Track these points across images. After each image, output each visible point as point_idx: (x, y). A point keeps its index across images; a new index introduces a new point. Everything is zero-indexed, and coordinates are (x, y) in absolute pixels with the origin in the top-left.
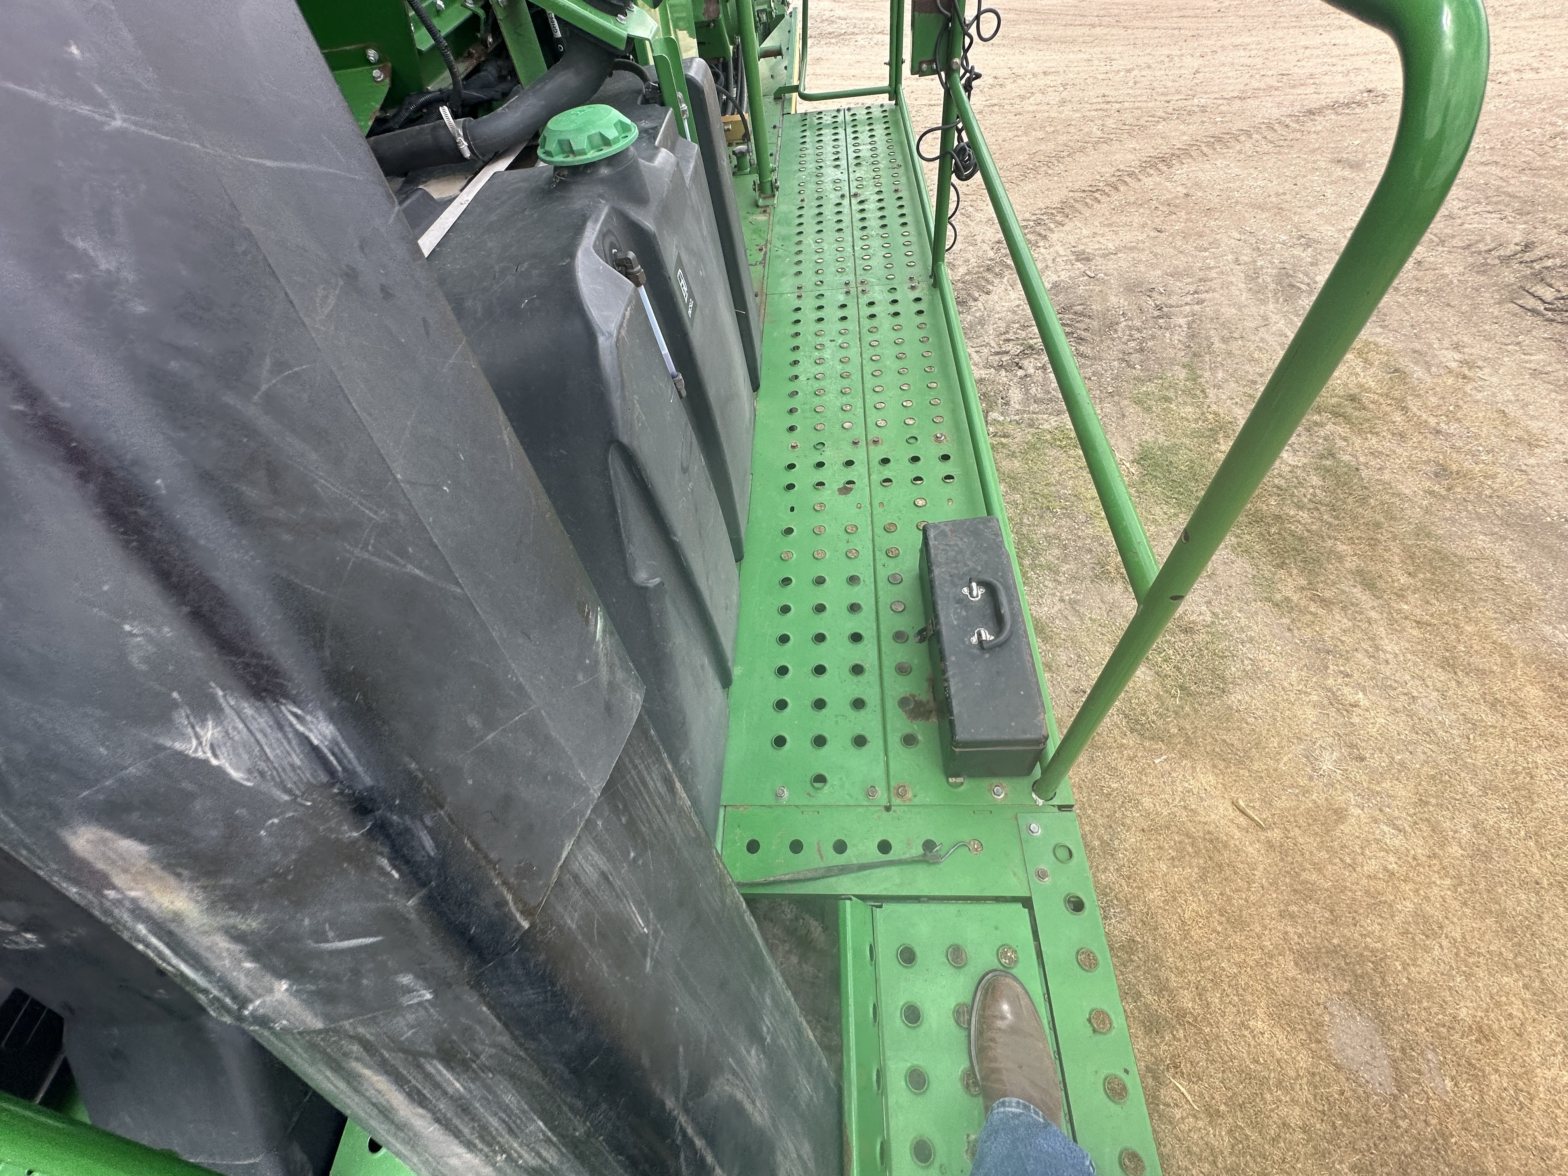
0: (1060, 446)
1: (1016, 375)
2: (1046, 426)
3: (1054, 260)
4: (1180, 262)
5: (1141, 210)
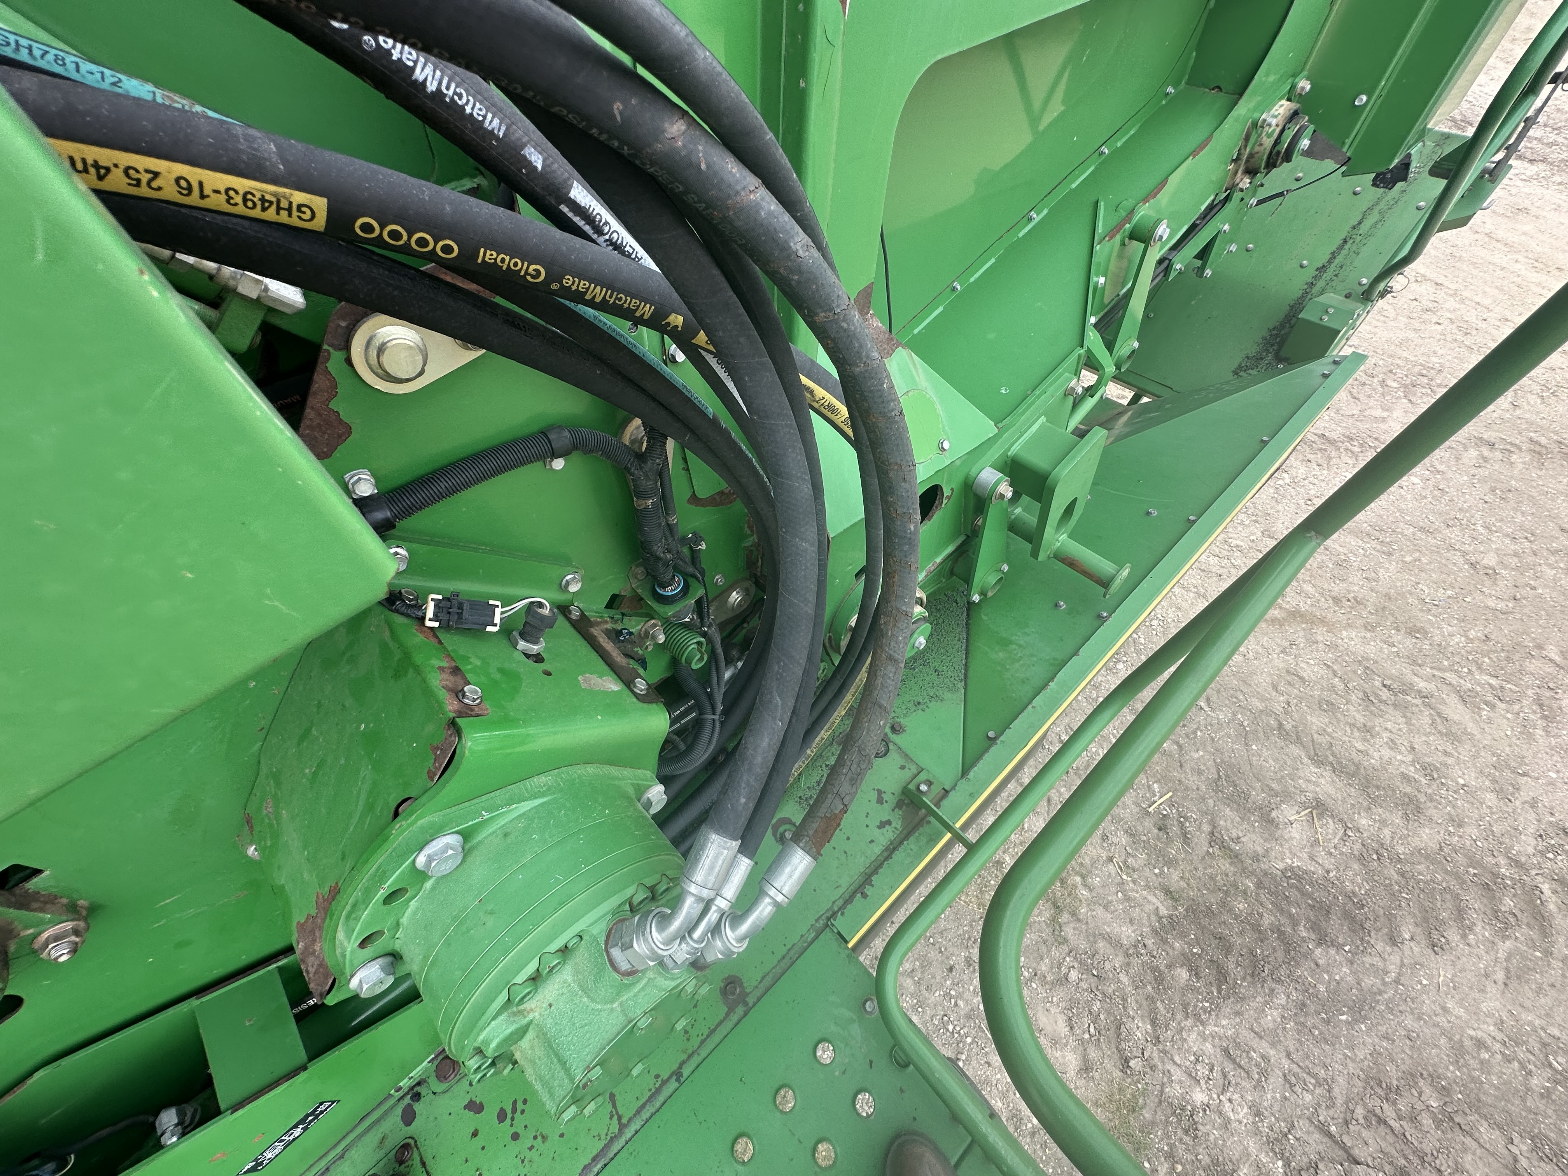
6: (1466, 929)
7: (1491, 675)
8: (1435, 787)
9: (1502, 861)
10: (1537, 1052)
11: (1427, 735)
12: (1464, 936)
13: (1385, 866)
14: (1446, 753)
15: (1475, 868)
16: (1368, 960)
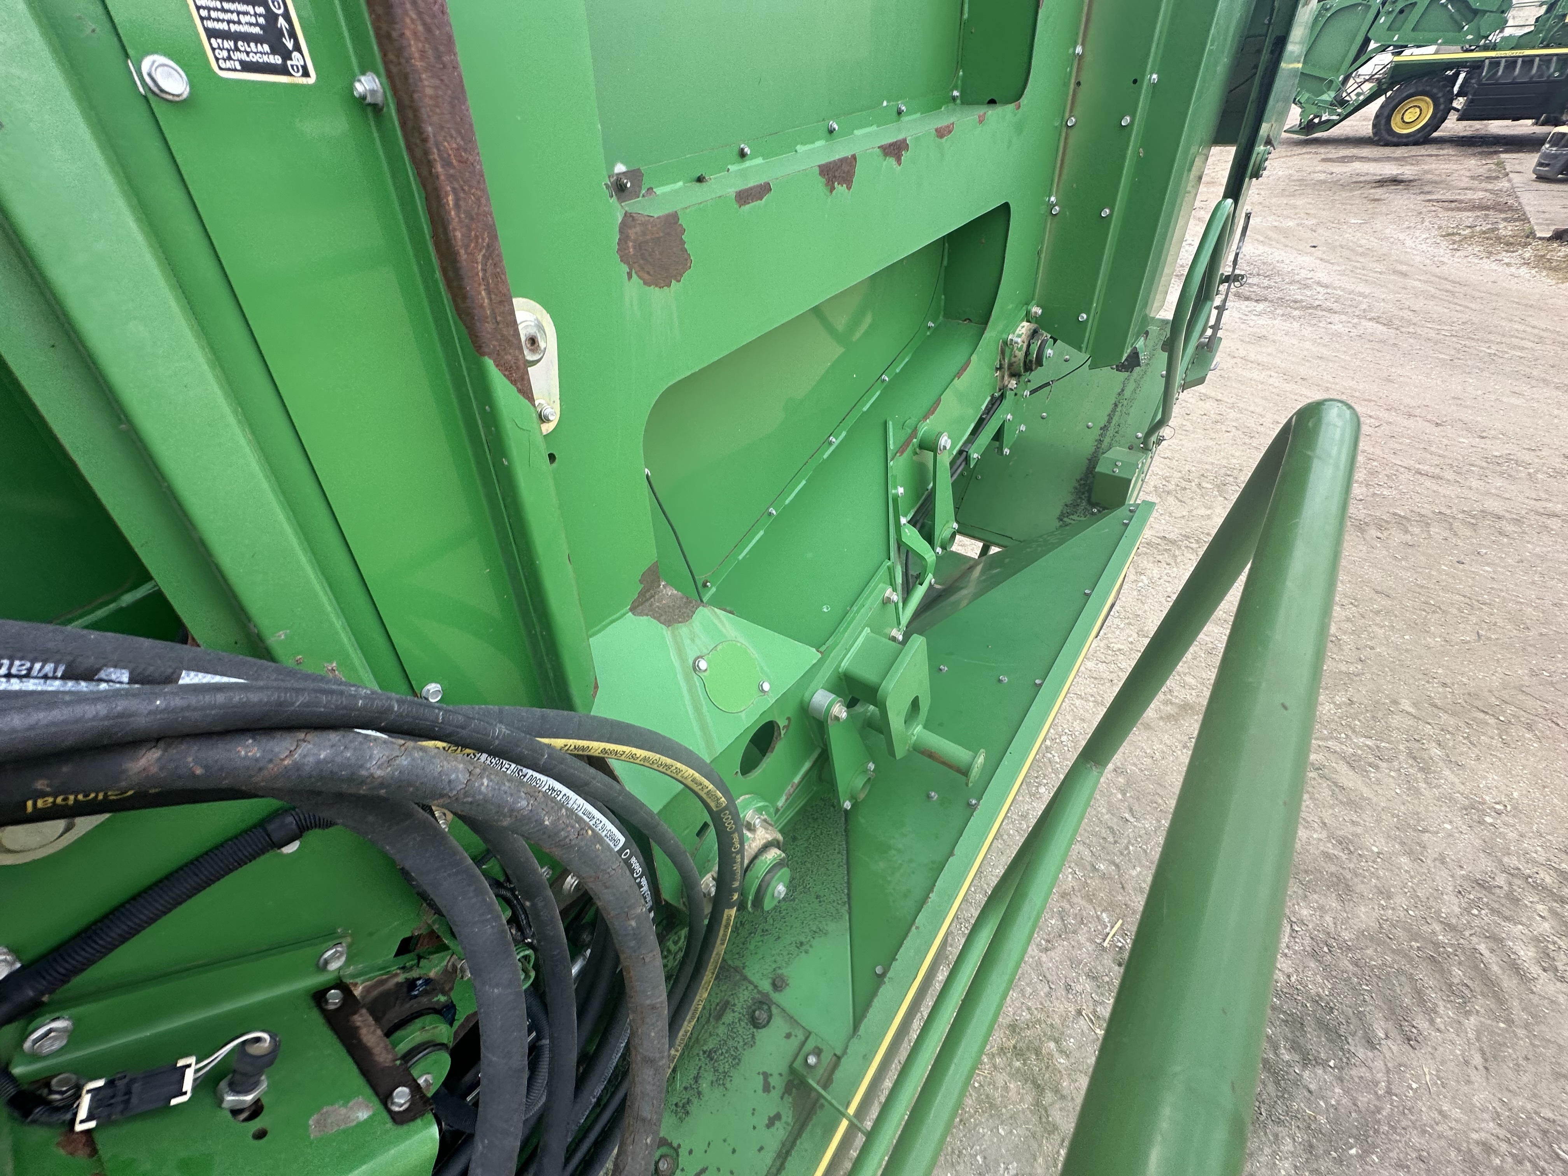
6: (1431, 1013)
7: (1365, 737)
8: (1355, 860)
9: (1438, 928)
10: (1541, 1144)
11: (1332, 807)
12: (1432, 1022)
13: (1338, 958)
14: (1353, 822)
15: (1417, 941)
16: (1354, 1072)
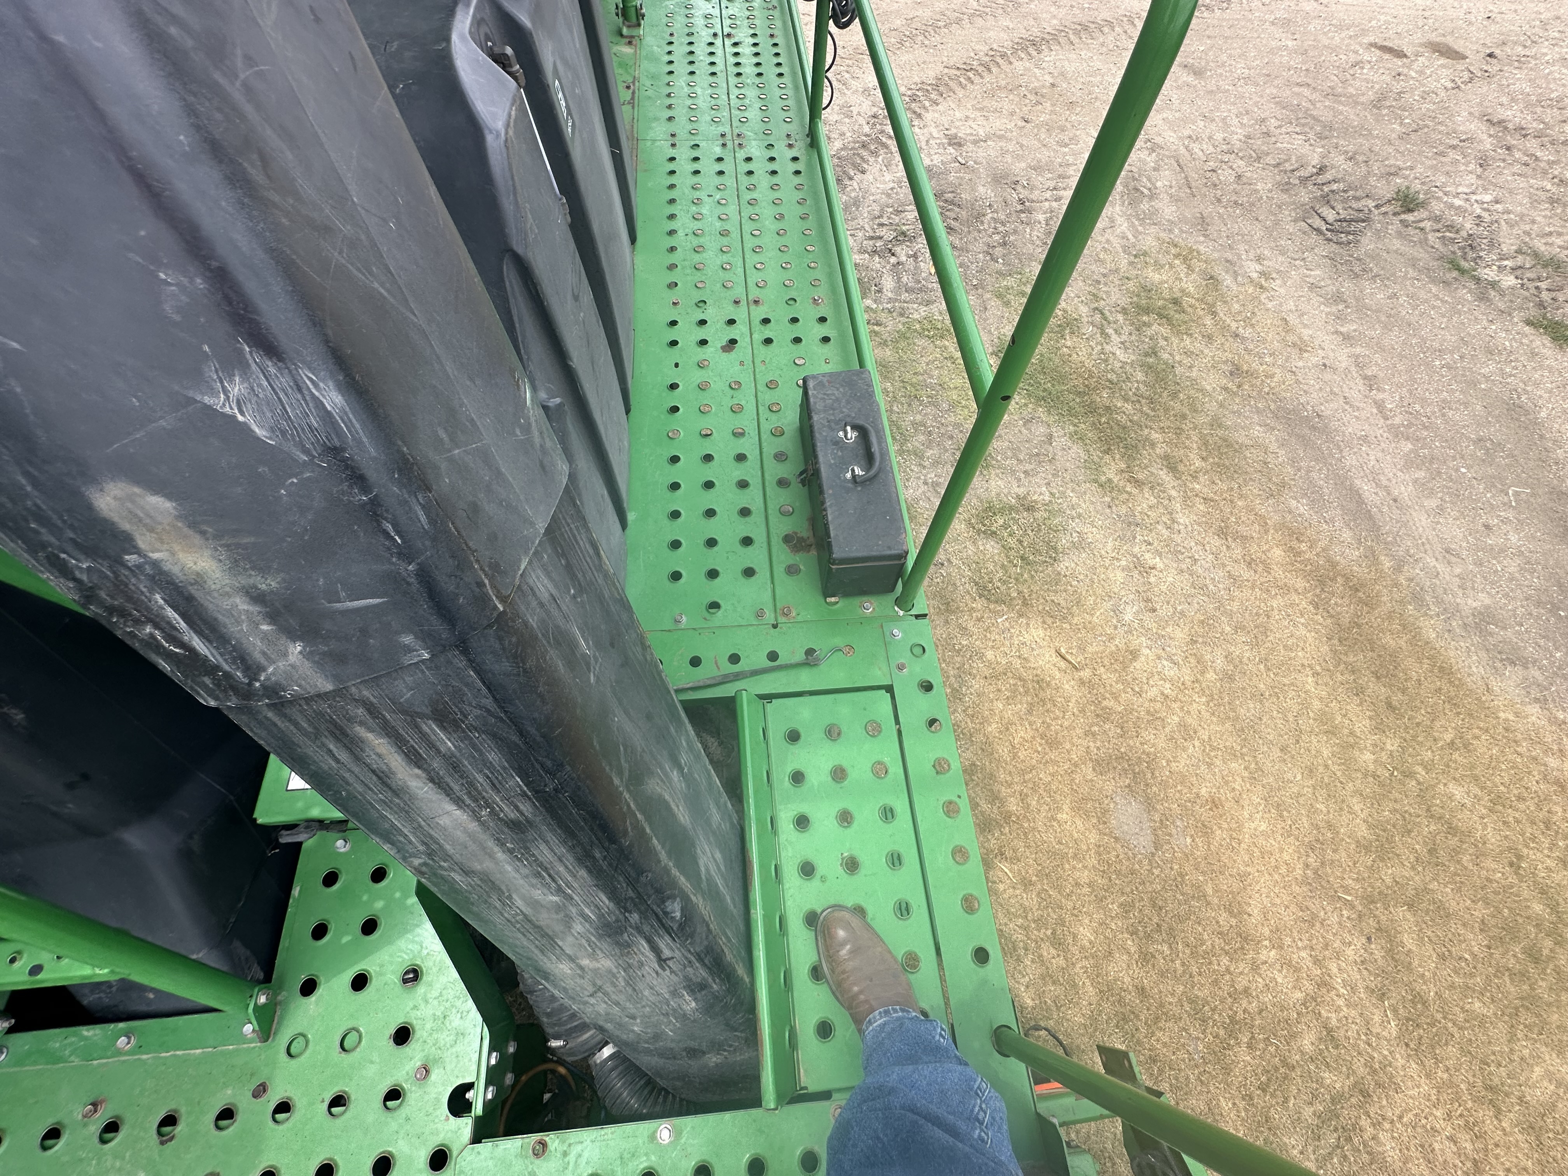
0: (928, 336)
1: (889, 263)
2: (916, 316)
3: (927, 141)
4: (1044, 155)
5: (1011, 97)
